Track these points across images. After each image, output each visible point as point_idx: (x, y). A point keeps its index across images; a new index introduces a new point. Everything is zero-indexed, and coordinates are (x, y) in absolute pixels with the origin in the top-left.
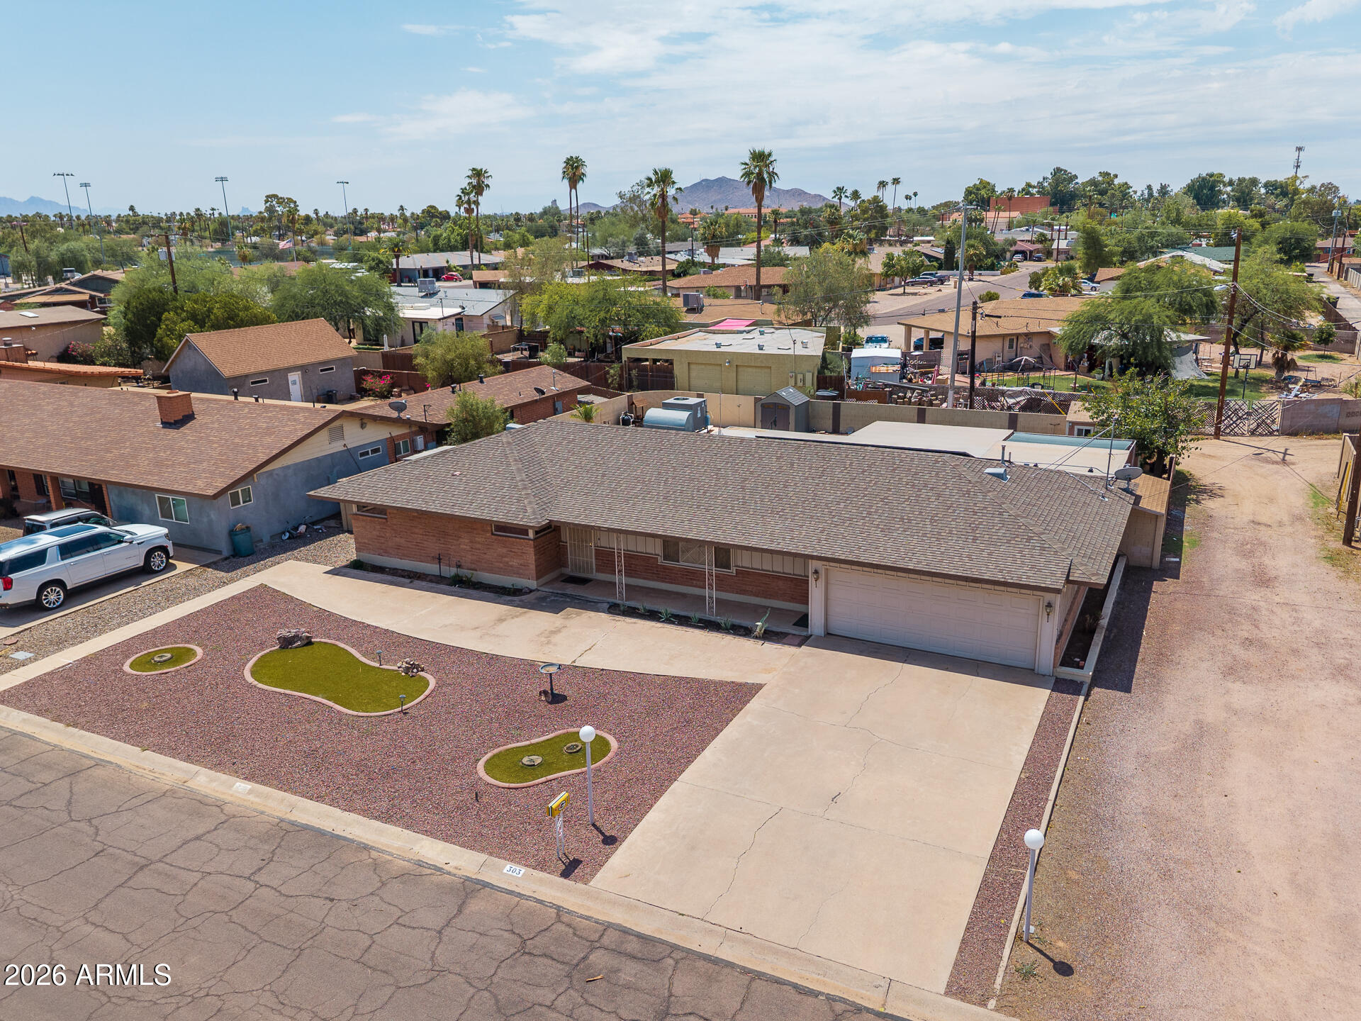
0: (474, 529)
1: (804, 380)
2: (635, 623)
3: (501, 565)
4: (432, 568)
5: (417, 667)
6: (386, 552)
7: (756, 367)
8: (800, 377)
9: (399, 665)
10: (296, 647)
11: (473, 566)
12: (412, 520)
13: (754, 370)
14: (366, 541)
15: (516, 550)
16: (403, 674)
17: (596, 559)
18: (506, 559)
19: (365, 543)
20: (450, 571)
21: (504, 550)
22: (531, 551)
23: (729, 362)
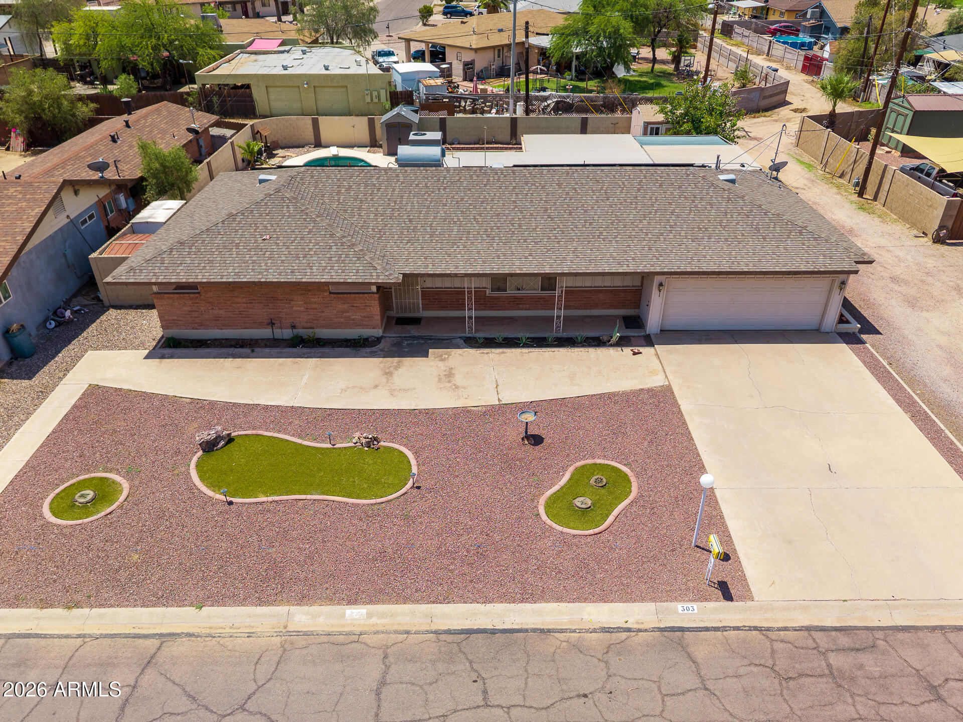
0: (310, 291)
1: (379, 97)
2: (503, 353)
3: (342, 320)
4: (265, 333)
5: (375, 439)
6: (202, 325)
7: (332, 87)
8: (375, 94)
9: (354, 441)
10: (222, 448)
11: (309, 325)
12: (233, 291)
13: (331, 90)
14: (175, 318)
15: (358, 305)
16: (366, 449)
17: (422, 299)
18: (347, 314)
19: (173, 320)
20: (287, 333)
21: (345, 306)
22: (376, 303)
23: (307, 84)
